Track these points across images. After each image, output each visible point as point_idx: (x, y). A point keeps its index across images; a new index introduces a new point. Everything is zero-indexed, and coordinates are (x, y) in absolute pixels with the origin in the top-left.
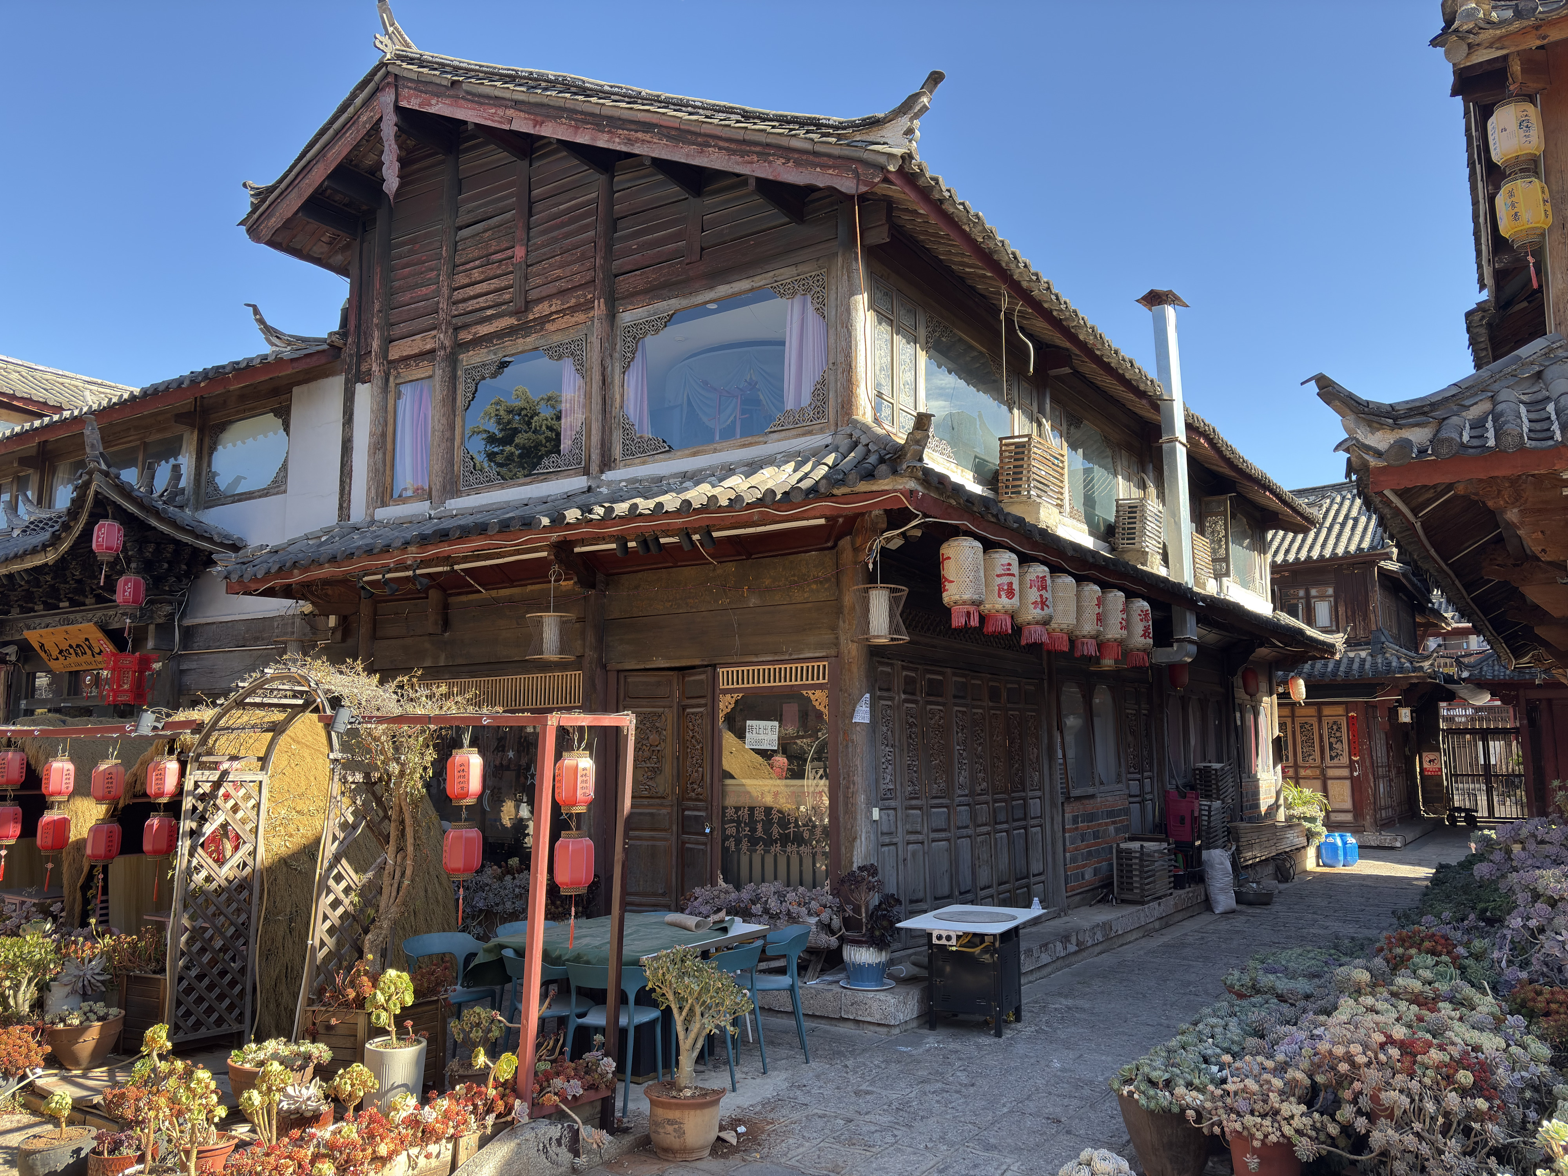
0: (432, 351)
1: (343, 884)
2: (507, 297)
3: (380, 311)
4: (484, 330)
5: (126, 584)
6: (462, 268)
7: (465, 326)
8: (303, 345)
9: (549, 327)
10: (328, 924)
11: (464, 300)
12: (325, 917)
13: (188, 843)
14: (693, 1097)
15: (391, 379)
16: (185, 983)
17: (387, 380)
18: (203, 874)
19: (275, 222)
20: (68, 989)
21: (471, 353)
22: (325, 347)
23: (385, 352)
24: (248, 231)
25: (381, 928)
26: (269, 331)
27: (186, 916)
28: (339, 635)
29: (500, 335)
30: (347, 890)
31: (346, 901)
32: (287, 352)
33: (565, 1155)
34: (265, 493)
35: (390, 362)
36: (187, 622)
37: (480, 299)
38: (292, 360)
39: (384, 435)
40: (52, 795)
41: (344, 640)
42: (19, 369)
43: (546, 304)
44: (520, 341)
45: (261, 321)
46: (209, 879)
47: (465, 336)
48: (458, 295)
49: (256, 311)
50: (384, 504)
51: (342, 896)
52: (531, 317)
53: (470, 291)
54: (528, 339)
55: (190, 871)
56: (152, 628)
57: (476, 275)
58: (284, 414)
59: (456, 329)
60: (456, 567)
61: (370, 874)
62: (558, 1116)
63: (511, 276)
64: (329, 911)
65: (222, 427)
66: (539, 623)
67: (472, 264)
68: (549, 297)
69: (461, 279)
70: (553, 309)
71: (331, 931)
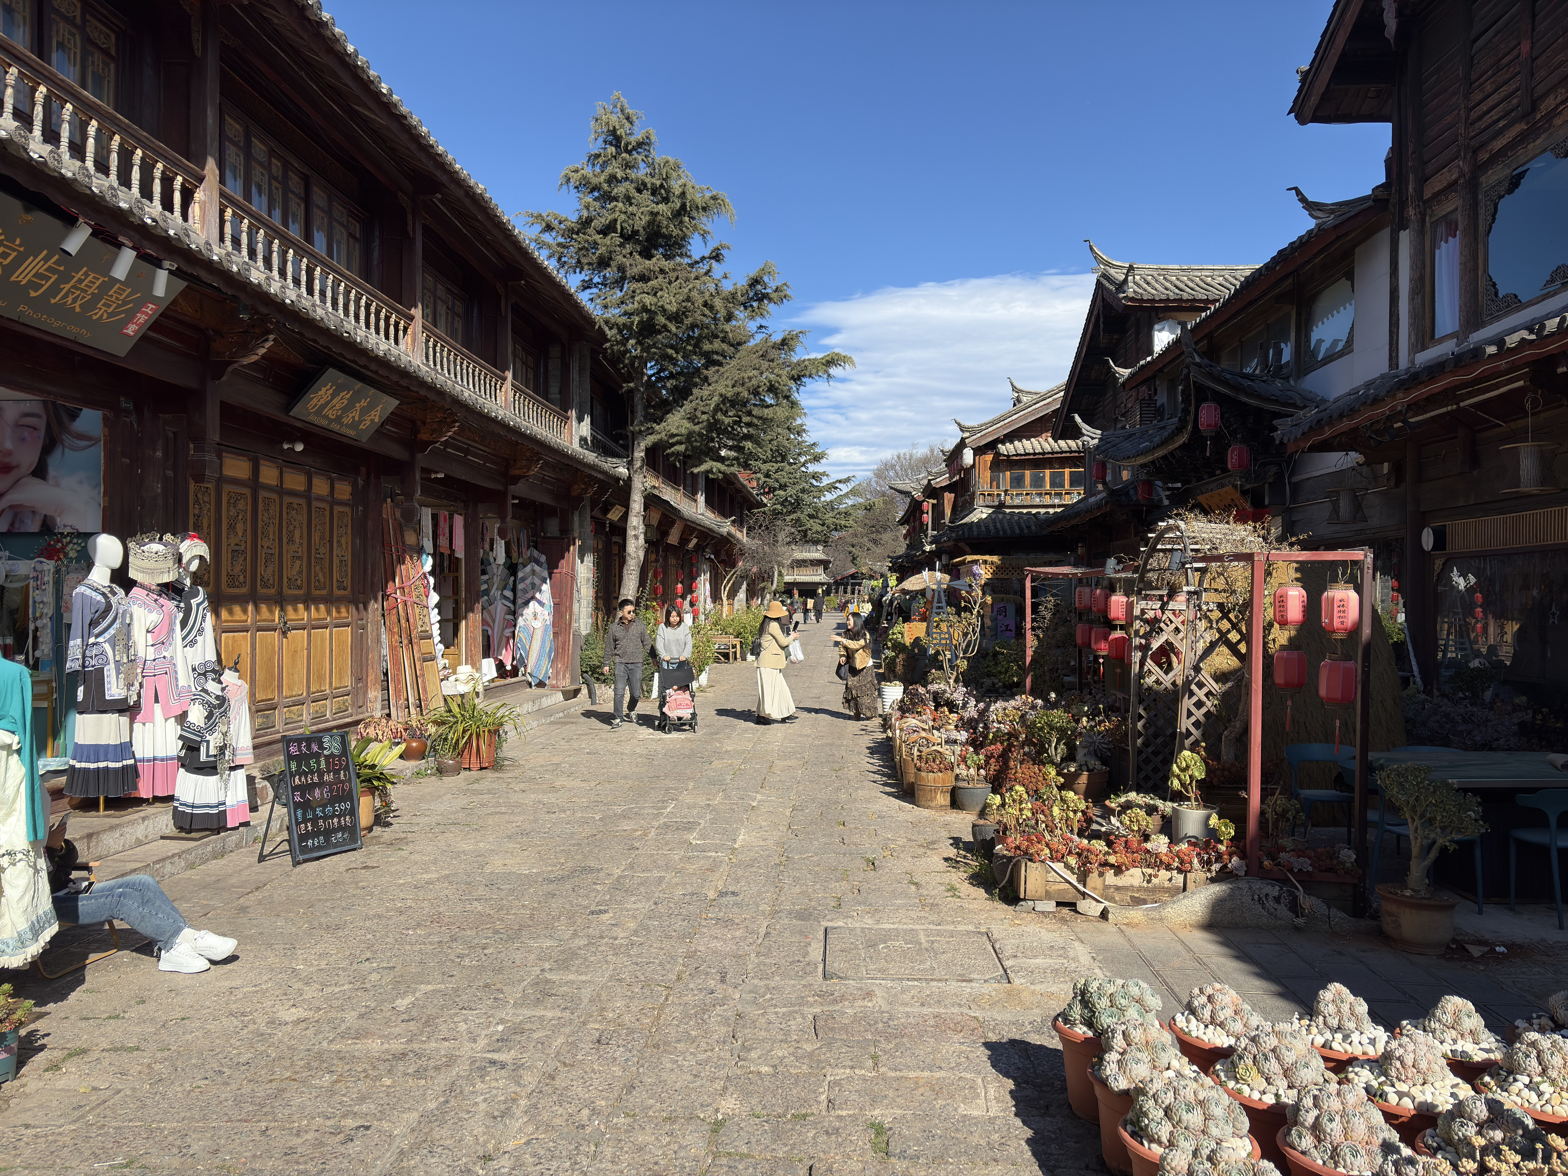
0: (1455, 182)
1: (1205, 690)
2: (1515, 101)
3: (1413, 153)
4: (1499, 144)
6: (1476, 84)
7: (1483, 145)
8: (1346, 209)
9: (1557, 121)
10: (1193, 719)
11: (1480, 118)
12: (1190, 714)
13: (1139, 654)
15: (1427, 218)
17: (1423, 221)
19: (1314, 100)
21: (1490, 172)
22: (1371, 203)
23: (1419, 192)
24: (1296, 117)
25: (1235, 727)
26: (1311, 207)
28: (1392, 482)
29: (1512, 146)
30: (1209, 694)
31: (1209, 704)
32: (1330, 220)
33: (1283, 910)
34: (1341, 354)
35: (1425, 202)
36: (1295, 479)
37: (1493, 113)
38: (1335, 227)
39: (1422, 278)
43: (1552, 97)
44: (1531, 146)
45: (1303, 199)
46: (1158, 682)
47: (1484, 156)
48: (1474, 115)
49: (1298, 192)
50: (1424, 348)
51: (1204, 699)
52: (1538, 116)
53: (1484, 107)
54: (1538, 142)
55: (1141, 675)
56: (1267, 486)
57: (1489, 87)
58: (1350, 276)
59: (1475, 151)
60: (1462, 404)
61: (1229, 684)
63: (1518, 78)
66: (1515, 454)
67: (1484, 77)
68: (1553, 89)
69: (1477, 96)
70: (1559, 100)
71: (1197, 724)
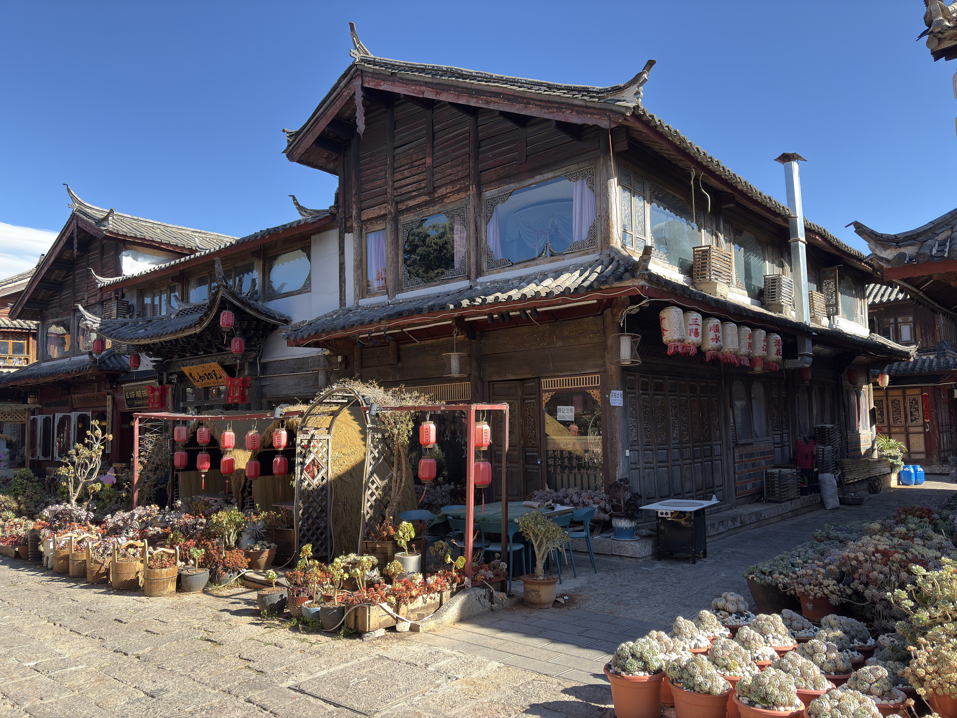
0: (385, 215)
1: (375, 486)
2: (423, 185)
3: (356, 194)
4: (411, 203)
5: (235, 342)
6: (398, 170)
7: (402, 201)
8: (317, 215)
9: (447, 201)
10: (369, 504)
11: (401, 187)
12: (368, 501)
13: (300, 468)
14: (544, 580)
15: (363, 230)
16: (302, 532)
17: (361, 231)
18: (307, 483)
19: (301, 150)
20: (249, 536)
21: (405, 216)
22: (328, 214)
23: (359, 216)
24: (287, 156)
25: (393, 506)
26: (301, 209)
27: (301, 502)
28: (343, 366)
29: (420, 206)
30: (377, 488)
31: (377, 493)
32: (310, 219)
33: (487, 603)
34: (299, 292)
35: (362, 221)
36: (264, 361)
37: (409, 187)
38: (313, 223)
39: (361, 260)
40: (226, 448)
41: (346, 368)
42: (159, 227)
43: (444, 188)
44: (431, 208)
45: (297, 204)
46: (309, 485)
47: (402, 207)
48: (397, 185)
49: (294, 199)
50: (363, 297)
51: (375, 491)
52: (436, 196)
53: (403, 182)
54: (435, 208)
55: (302, 481)
56: (246, 364)
57: (406, 173)
58: (307, 250)
59: (397, 203)
60: (404, 330)
61: (386, 481)
62: (484, 586)
63: (425, 174)
64: (370, 498)
65: (275, 258)
66: (449, 358)
67: (403, 168)
68: (446, 185)
69: (398, 176)
70: (448, 191)
71: (371, 507)
